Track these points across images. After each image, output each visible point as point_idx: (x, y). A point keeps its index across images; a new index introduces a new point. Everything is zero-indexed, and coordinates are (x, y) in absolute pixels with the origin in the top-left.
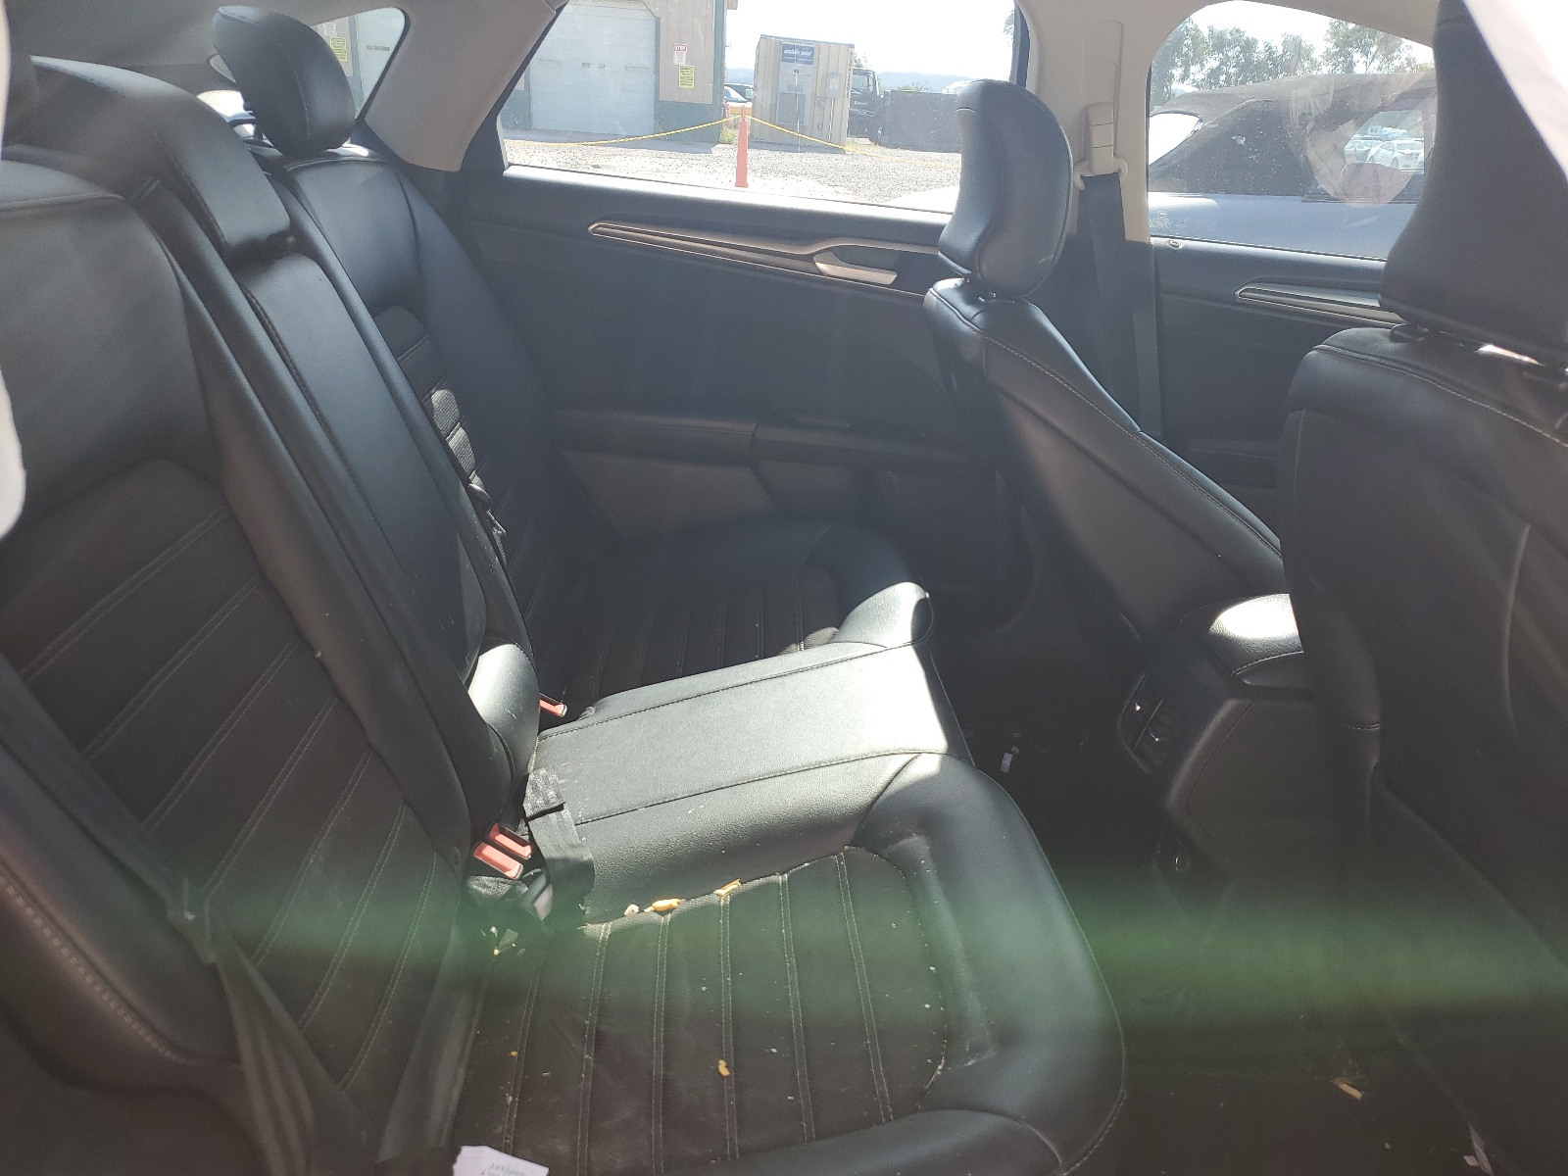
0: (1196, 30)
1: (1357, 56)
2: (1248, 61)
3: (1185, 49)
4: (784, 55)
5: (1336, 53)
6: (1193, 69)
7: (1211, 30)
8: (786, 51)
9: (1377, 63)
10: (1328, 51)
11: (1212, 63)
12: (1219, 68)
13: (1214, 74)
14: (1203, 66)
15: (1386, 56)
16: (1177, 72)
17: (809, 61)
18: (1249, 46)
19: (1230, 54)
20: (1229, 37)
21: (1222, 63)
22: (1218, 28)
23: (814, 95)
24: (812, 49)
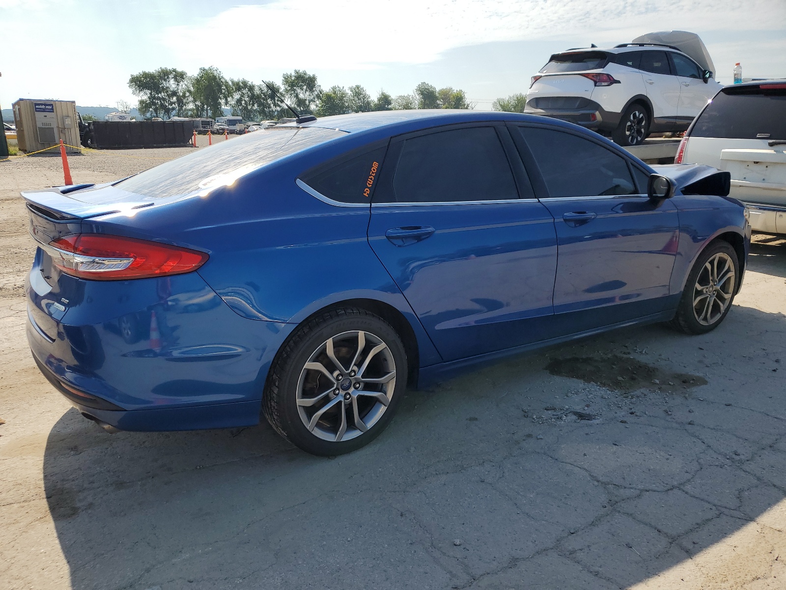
0: (226, 82)
1: (299, 91)
2: (253, 95)
3: (223, 91)
4: (36, 108)
5: (290, 90)
6: (229, 99)
7: (233, 82)
8: (37, 107)
9: (308, 93)
10: (286, 89)
11: (237, 96)
12: (240, 98)
13: (239, 101)
14: (232, 97)
15: (310, 90)
16: (223, 101)
17: (52, 110)
18: (251, 88)
19: (244, 92)
20: (242, 85)
21: (242, 96)
22: (236, 80)
23: (58, 127)
24: (52, 105)
